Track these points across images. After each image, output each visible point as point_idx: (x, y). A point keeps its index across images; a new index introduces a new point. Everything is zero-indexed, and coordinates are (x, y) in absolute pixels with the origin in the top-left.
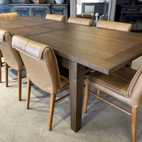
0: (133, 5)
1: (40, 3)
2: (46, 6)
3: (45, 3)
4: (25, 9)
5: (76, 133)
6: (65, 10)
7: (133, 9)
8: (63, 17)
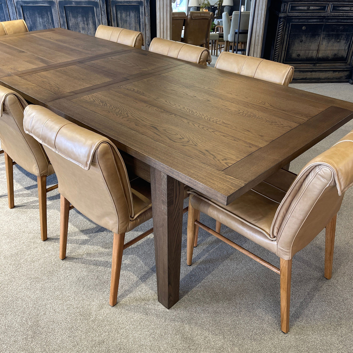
4: (42, 3)
5: (168, 310)
6: (144, 7)
7: (309, 8)
8: (138, 36)
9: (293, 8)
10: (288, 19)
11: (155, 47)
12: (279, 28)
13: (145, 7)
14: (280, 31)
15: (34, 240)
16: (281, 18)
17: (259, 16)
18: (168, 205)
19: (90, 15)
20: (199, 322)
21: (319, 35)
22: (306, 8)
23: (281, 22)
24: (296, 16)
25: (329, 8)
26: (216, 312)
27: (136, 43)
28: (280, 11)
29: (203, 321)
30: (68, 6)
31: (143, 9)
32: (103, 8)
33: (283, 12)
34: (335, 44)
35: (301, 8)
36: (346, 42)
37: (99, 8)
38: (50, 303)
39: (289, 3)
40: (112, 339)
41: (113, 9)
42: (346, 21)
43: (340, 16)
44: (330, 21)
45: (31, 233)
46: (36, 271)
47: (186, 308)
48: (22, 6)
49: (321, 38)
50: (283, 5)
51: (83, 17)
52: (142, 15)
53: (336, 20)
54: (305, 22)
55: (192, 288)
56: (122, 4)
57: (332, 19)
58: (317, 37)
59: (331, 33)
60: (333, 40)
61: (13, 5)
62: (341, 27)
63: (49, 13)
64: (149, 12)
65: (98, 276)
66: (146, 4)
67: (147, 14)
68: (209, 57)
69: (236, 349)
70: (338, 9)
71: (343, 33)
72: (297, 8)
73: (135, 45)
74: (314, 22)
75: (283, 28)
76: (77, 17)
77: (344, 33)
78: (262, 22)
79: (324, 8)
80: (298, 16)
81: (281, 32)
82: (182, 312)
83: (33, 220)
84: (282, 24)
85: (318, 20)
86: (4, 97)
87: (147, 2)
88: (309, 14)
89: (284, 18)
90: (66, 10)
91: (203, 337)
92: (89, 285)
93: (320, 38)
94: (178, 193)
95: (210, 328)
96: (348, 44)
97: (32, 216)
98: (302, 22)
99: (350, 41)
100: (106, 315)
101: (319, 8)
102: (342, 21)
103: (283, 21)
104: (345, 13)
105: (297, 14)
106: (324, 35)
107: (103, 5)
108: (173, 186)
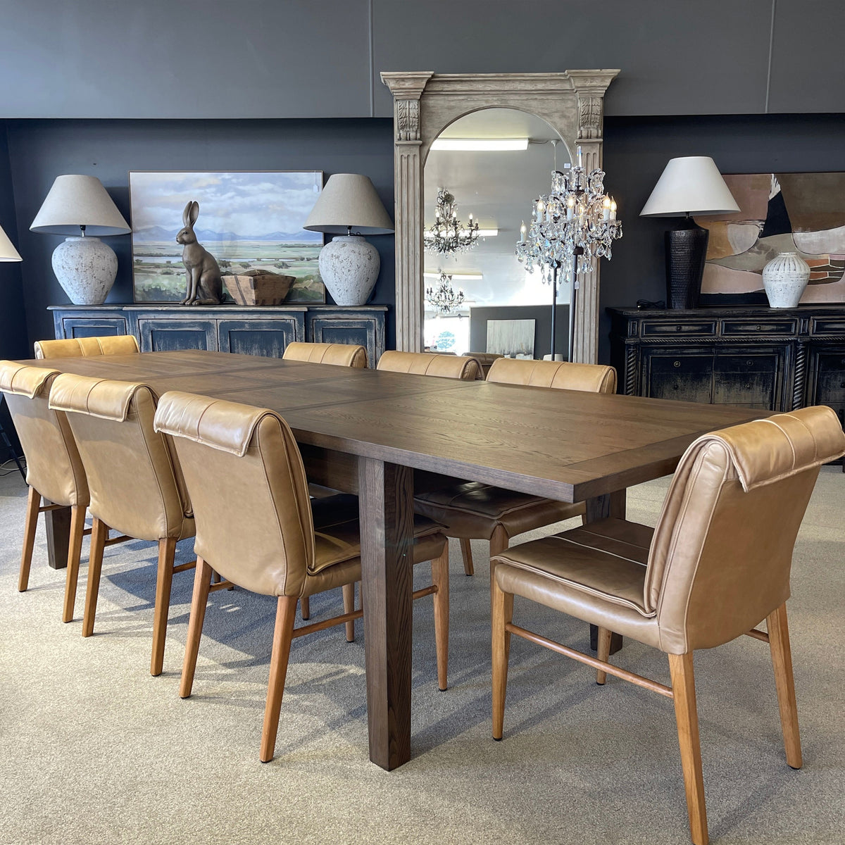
0: (679, 309)
1: (257, 303)
2: (288, 316)
3: (285, 302)
4: (190, 327)
5: (387, 773)
6: (374, 331)
7: (681, 328)
8: (358, 351)
9: (650, 330)
10: (643, 349)
11: (388, 363)
12: (628, 364)
13: (377, 331)
14: (631, 369)
15: (136, 678)
16: (629, 346)
17: (587, 341)
18: (385, 525)
19: (276, 345)
20: (447, 790)
21: (708, 377)
22: (674, 329)
23: (631, 354)
24: (657, 343)
25: (719, 328)
26: (482, 777)
27: (354, 363)
28: (626, 335)
29: (455, 788)
30: (236, 330)
31: (374, 334)
32: (300, 334)
33: (632, 337)
34: (743, 393)
35: (664, 328)
36: (765, 388)
37: (292, 333)
38: (162, 762)
39: (642, 321)
40: (275, 810)
41: (317, 334)
42: (756, 351)
43: (742, 342)
44: (724, 351)
45: (131, 668)
46: (138, 720)
47: (423, 770)
48: (152, 331)
49: (714, 381)
50: (630, 325)
51: (261, 348)
52: (371, 344)
53: (738, 350)
54: (679, 354)
55: (437, 744)
56: (335, 327)
57: (728, 348)
58: (704, 380)
59: (732, 372)
60: (738, 385)
61: (137, 329)
62: (748, 362)
63: (200, 343)
64: (384, 339)
65: (256, 727)
66: (378, 327)
67: (379, 344)
68: (480, 374)
69: (516, 825)
70: (735, 329)
71: (754, 372)
72: (658, 329)
73: (352, 363)
74: (693, 352)
75: (637, 363)
76: (251, 348)
77: (757, 372)
78: (593, 351)
79: (708, 329)
80: (660, 343)
81: (633, 370)
82: (415, 776)
83: (137, 653)
84: (633, 356)
85: (702, 350)
86: (134, 389)
87: (380, 324)
88: (681, 339)
89: (635, 345)
90: (232, 337)
91: (453, 809)
92: (237, 738)
93: (711, 382)
94: (403, 509)
95: (468, 798)
96: (768, 392)
97: (136, 646)
98: (671, 354)
99: (771, 386)
100: (266, 778)
101: (700, 328)
102: (749, 350)
103: (633, 351)
104: (750, 337)
105: (658, 340)
106: (719, 377)
107: (300, 329)
108: (395, 492)
